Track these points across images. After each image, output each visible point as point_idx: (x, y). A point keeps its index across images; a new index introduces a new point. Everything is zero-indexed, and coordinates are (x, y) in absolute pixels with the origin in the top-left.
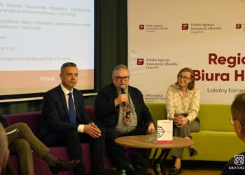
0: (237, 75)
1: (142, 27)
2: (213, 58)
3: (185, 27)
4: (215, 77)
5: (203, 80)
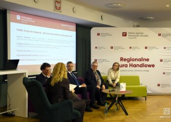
0: (130, 65)
1: (96, 48)
2: (122, 59)
3: (112, 48)
4: (123, 66)
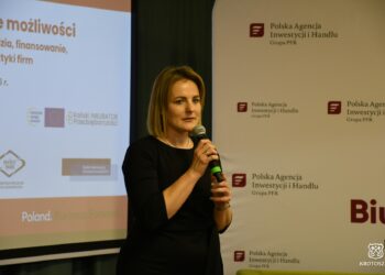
1: (242, 107)
3: (334, 109)
5: (373, 221)
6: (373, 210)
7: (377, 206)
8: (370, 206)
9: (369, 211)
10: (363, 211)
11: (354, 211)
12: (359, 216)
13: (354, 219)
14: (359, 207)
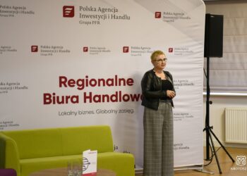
0: (85, 97)
2: (63, 81)
3: (34, 49)
4: (66, 100)
5: (54, 103)
6: (54, 98)
7: (56, 96)
8: (52, 96)
9: (52, 98)
10: (49, 99)
11: (45, 99)
12: (48, 101)
13: (45, 103)
14: (47, 97)
